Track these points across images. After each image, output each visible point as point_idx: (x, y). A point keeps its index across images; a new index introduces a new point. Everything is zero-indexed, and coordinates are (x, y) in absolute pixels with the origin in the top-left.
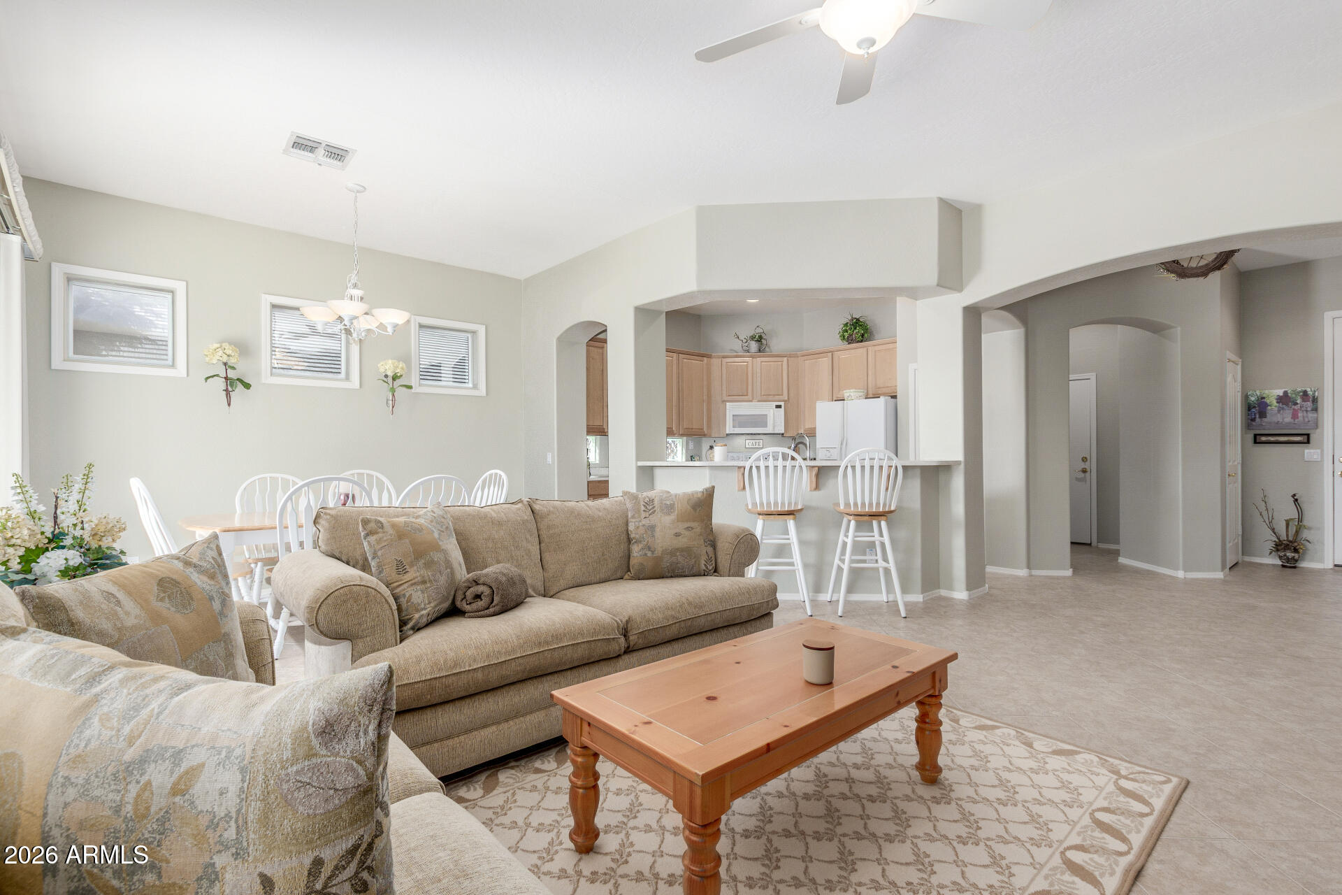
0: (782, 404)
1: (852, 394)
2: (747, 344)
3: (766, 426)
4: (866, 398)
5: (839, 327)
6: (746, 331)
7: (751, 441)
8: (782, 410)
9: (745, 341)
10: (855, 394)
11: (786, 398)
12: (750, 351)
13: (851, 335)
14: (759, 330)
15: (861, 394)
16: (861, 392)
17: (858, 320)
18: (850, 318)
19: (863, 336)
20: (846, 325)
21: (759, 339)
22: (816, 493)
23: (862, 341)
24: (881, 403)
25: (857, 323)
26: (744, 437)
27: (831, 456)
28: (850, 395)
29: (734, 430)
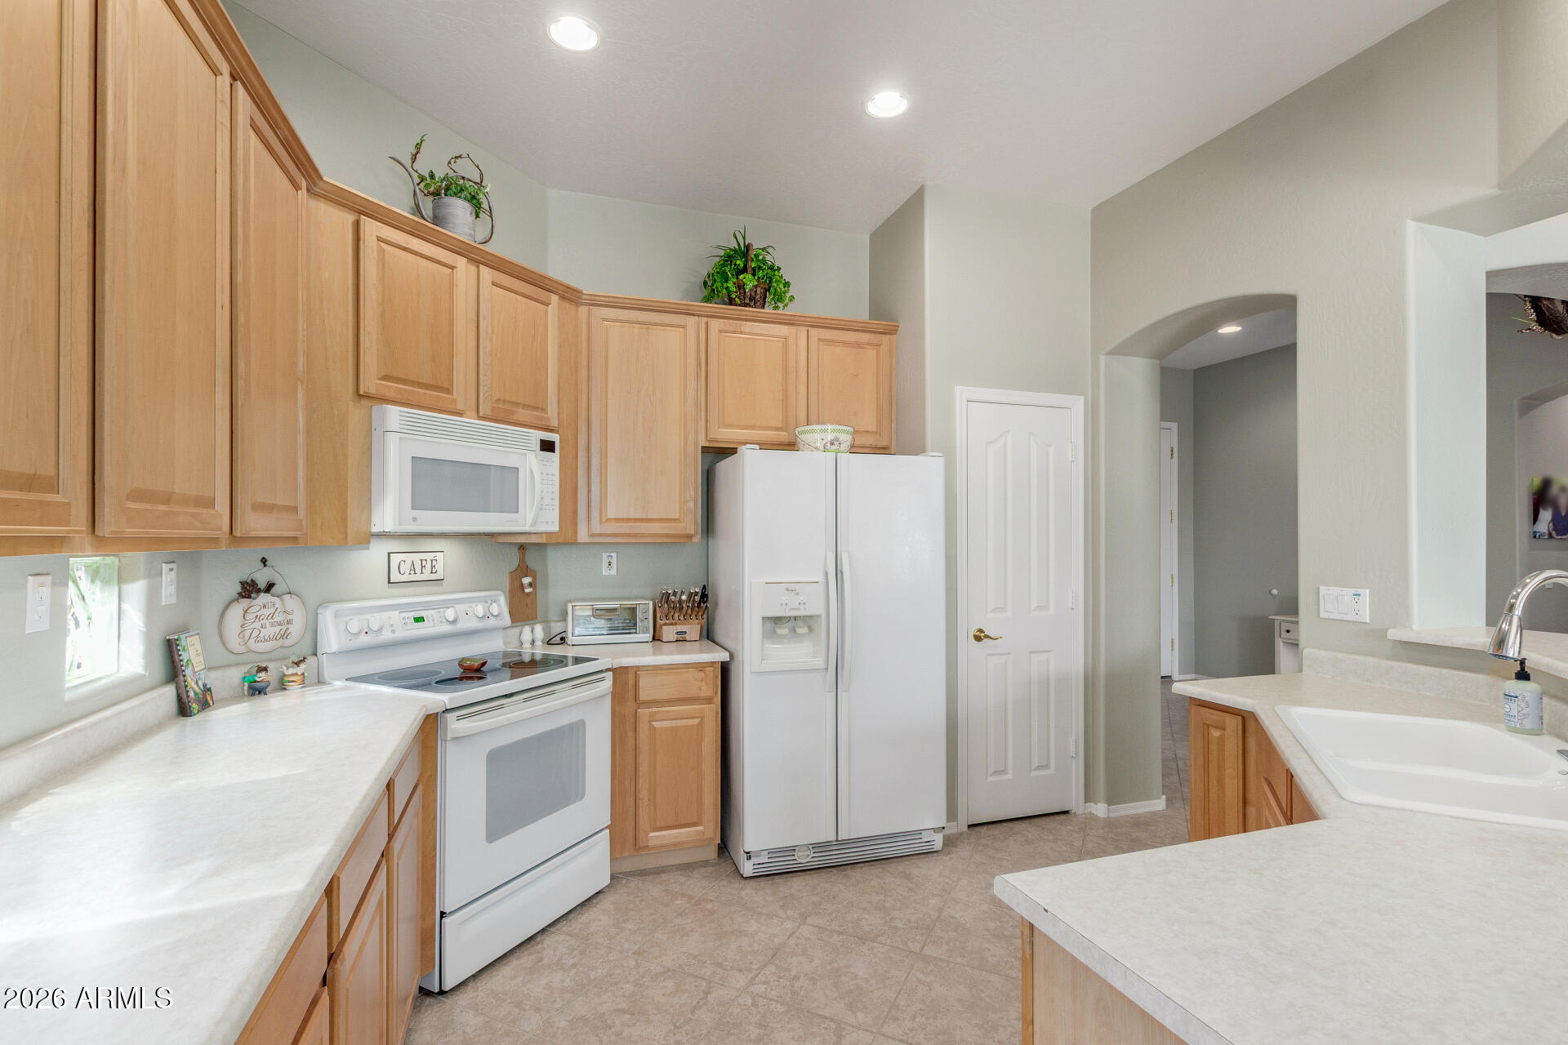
0: (556, 438)
3: (516, 509)
7: (409, 558)
8: (555, 457)
11: (555, 422)
27: (801, 607)
28: (837, 439)
29: (415, 519)
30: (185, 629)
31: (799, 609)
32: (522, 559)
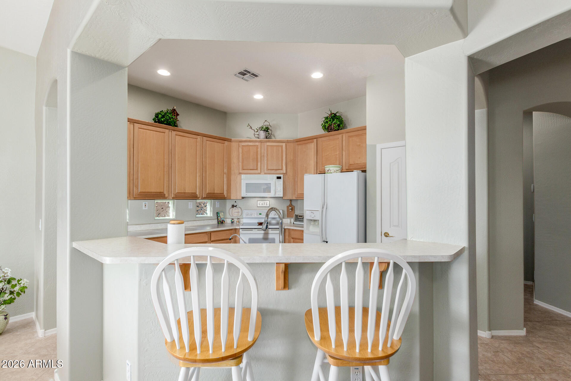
0: (282, 176)
1: (331, 169)
2: (258, 133)
3: (270, 192)
4: (341, 172)
5: (321, 121)
6: (258, 124)
7: (261, 202)
8: (282, 180)
9: (256, 130)
10: (333, 168)
11: (285, 172)
12: (260, 137)
13: (330, 125)
14: (266, 123)
15: (338, 169)
16: (338, 167)
17: (335, 115)
18: (329, 113)
19: (339, 126)
20: (327, 118)
21: (267, 130)
22: (286, 292)
23: (338, 130)
24: (354, 175)
25: (334, 116)
26: (257, 199)
27: (315, 217)
28: (329, 169)
29: (246, 195)
30: (221, 212)
31: (314, 218)
32: (291, 203)
